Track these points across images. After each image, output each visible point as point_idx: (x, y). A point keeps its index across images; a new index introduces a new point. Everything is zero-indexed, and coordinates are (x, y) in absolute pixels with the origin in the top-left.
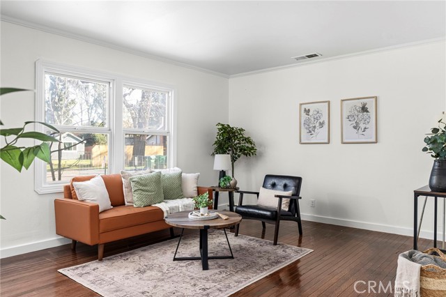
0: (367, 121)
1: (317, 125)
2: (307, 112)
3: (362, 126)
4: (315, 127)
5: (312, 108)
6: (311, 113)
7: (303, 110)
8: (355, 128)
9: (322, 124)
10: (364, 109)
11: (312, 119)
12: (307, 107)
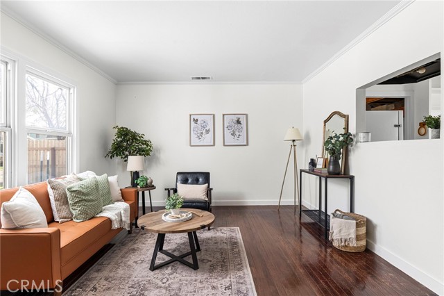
0: (240, 131)
1: (204, 131)
2: (196, 121)
3: (237, 133)
4: (202, 133)
5: (200, 118)
6: (198, 122)
7: (192, 119)
8: (232, 134)
9: (208, 131)
10: (238, 122)
11: (200, 127)
12: (196, 117)
